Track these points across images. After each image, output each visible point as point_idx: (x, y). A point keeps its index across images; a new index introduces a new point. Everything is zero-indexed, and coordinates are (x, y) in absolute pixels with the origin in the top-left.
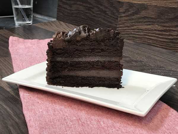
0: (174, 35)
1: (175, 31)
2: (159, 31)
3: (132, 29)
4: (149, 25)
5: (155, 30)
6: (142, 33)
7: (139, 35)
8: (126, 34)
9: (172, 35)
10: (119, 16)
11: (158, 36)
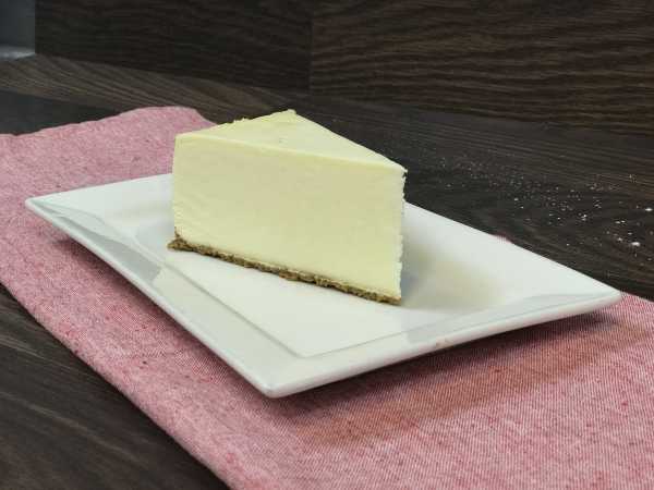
0: (552, 67)
1: (551, 49)
2: (486, 55)
3: (376, 60)
4: (446, 36)
5: (472, 54)
6: (417, 70)
7: (409, 78)
8: (356, 80)
9: (542, 68)
10: (315, 13)
11: (484, 74)
